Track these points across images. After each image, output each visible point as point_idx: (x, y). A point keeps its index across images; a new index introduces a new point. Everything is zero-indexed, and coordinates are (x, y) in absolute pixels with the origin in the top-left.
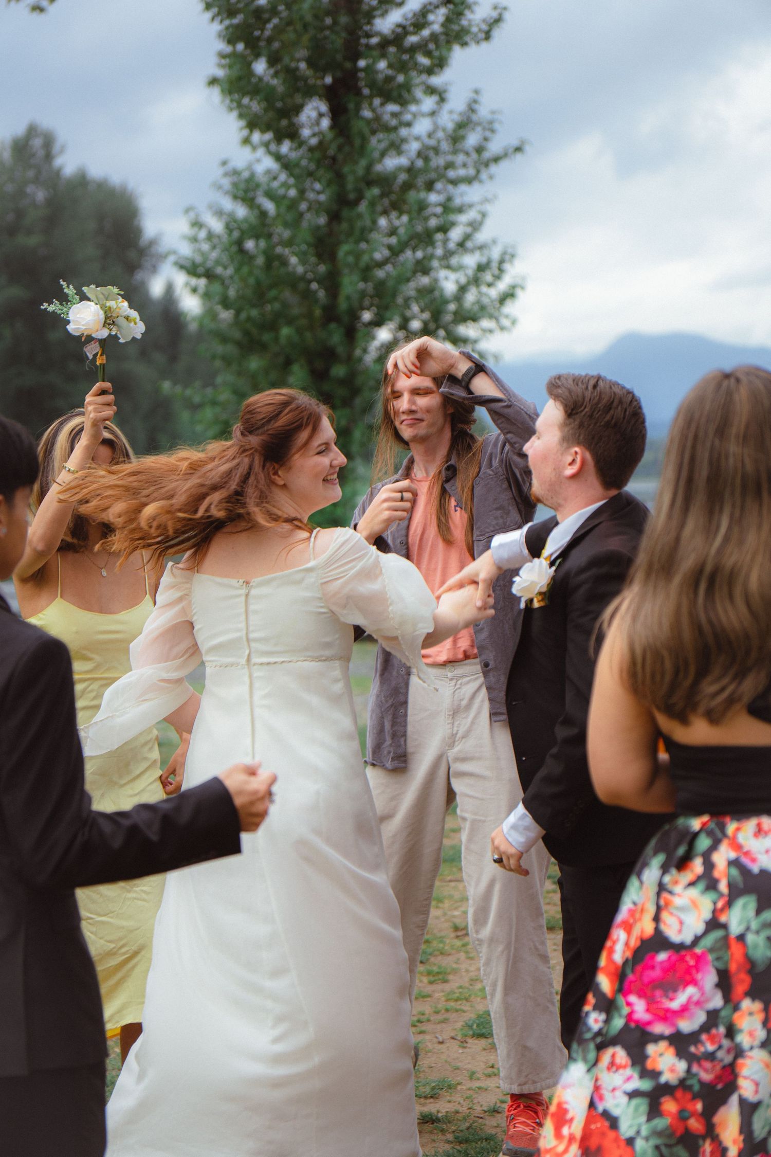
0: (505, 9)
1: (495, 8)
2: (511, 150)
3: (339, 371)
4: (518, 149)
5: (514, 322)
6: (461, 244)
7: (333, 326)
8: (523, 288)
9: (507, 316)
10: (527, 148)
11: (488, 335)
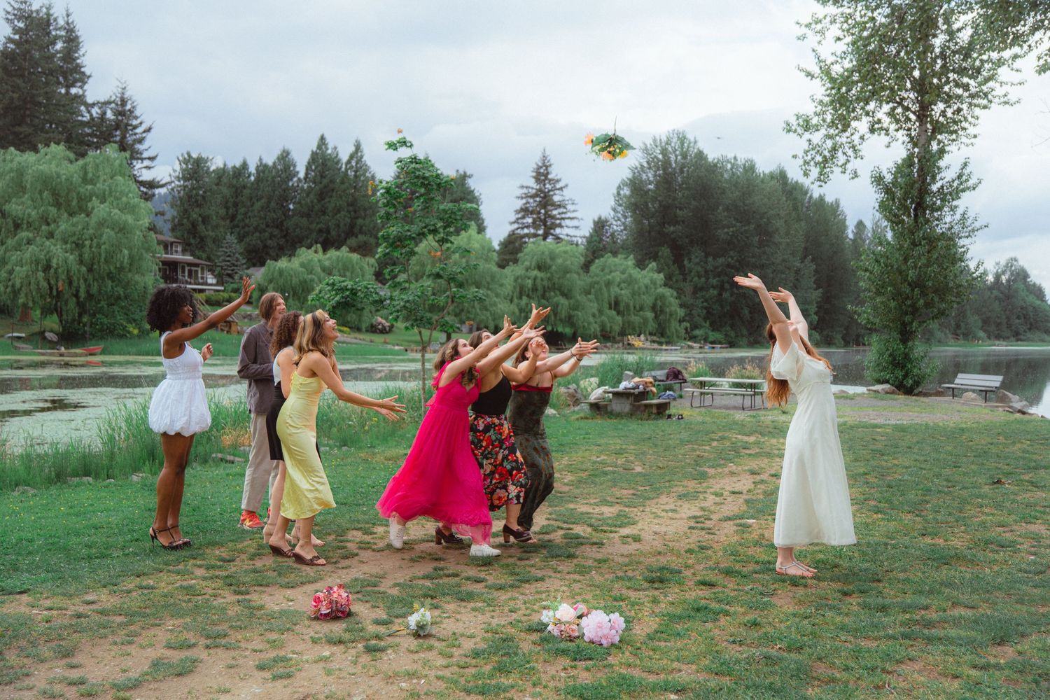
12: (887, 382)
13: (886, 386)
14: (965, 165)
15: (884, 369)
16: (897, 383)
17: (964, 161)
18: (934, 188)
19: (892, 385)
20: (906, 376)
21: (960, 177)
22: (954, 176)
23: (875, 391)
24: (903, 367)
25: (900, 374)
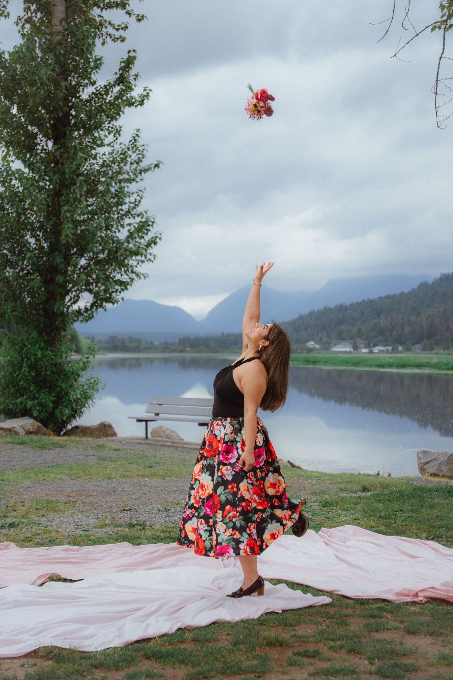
0: (150, 90)
1: (145, 90)
2: (152, 166)
3: (60, 279)
4: (157, 166)
5: (155, 256)
6: (128, 212)
7: (57, 253)
8: (160, 239)
9: (151, 254)
10: (161, 165)
11: (140, 263)
12: (25, 413)
13: (27, 422)
14: (129, 62)
15: (21, 392)
16: (44, 415)
17: (126, 56)
18: (86, 93)
19: (35, 418)
20: (57, 403)
21: (121, 80)
22: (112, 78)
23: (10, 430)
24: (52, 387)
25: (48, 399)
